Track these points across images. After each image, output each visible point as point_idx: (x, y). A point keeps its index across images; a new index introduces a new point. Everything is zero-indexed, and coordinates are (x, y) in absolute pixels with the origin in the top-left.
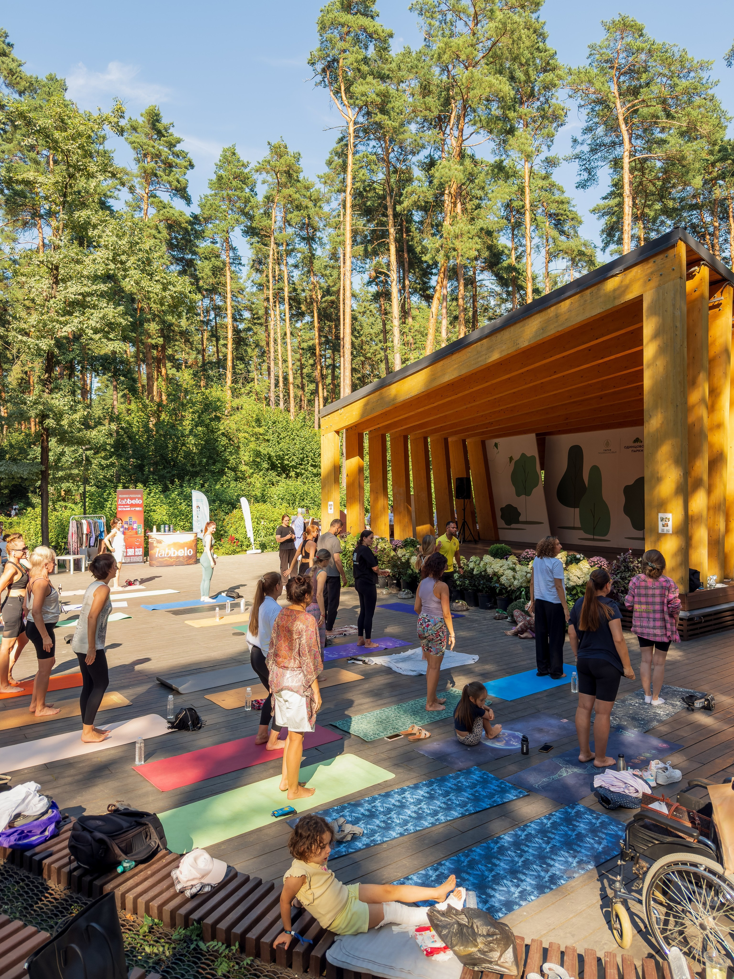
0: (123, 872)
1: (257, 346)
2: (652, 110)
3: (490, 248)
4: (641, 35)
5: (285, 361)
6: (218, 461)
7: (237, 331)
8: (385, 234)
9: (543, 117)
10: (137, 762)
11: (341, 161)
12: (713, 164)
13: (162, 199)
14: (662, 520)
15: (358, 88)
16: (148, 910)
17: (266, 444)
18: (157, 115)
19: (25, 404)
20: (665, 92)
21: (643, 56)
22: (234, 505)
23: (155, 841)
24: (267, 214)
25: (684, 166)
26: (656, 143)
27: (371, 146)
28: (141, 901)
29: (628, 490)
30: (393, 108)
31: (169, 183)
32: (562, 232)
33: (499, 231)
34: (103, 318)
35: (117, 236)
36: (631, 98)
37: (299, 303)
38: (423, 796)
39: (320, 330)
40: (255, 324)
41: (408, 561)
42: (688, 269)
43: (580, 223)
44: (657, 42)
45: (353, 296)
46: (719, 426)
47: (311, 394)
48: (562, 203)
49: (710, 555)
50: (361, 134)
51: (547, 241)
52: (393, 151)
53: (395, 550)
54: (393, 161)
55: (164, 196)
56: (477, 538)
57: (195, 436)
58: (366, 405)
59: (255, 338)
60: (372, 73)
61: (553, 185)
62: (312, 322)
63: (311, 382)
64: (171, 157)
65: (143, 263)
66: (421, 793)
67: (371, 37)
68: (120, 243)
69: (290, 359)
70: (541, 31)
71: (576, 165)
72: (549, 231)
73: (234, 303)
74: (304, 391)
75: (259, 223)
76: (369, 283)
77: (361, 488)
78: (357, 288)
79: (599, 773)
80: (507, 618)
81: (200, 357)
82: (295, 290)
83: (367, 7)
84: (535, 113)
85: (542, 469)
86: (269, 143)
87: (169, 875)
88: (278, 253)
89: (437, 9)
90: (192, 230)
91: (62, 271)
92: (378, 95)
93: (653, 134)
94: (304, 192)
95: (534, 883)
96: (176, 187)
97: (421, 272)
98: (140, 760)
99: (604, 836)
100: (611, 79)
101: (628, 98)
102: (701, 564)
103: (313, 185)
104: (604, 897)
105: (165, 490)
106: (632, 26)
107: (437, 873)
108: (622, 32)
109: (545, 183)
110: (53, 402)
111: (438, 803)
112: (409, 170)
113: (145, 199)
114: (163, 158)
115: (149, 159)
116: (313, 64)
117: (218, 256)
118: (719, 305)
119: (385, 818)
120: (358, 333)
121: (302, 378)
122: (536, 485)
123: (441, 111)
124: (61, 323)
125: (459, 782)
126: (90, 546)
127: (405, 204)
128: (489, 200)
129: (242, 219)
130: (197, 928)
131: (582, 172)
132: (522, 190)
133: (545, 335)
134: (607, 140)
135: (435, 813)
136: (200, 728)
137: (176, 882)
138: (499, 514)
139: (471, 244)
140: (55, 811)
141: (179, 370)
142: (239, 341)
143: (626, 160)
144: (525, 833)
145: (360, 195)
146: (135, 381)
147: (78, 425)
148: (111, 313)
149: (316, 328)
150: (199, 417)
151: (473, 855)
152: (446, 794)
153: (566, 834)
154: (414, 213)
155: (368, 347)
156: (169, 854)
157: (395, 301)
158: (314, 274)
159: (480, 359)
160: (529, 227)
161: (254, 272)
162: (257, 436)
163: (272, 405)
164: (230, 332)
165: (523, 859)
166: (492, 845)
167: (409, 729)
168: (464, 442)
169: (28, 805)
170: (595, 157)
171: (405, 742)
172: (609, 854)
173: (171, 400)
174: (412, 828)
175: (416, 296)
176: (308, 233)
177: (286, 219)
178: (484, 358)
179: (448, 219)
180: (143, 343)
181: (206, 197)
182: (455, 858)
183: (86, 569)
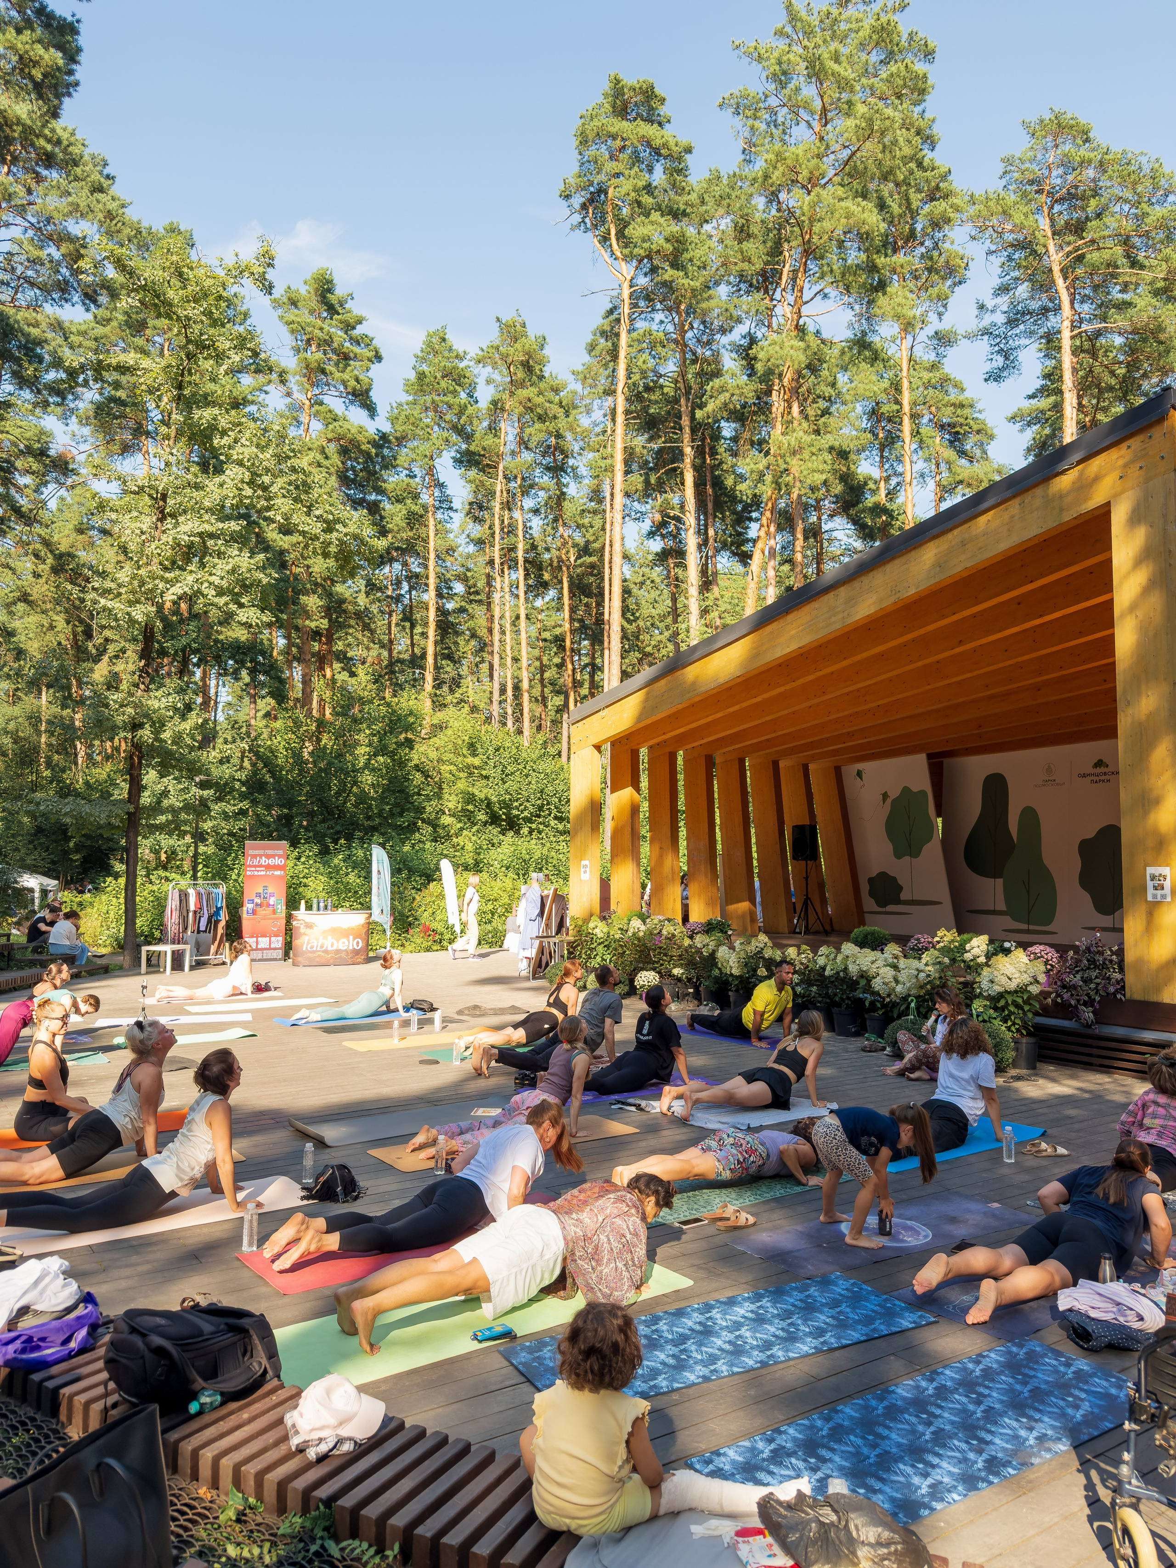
1: (474, 635)
2: (1106, 255)
3: (845, 478)
4: (1087, 140)
5: (516, 660)
6: (408, 810)
7: (442, 612)
8: (677, 455)
9: (930, 270)
11: (609, 344)
13: (332, 407)
14: (1153, 878)
15: (636, 231)
16: (237, 1480)
17: (484, 783)
18: (330, 282)
19: (107, 706)
20: (1128, 226)
21: (1091, 173)
22: (430, 876)
23: (260, 1361)
24: (494, 429)
25: (1161, 343)
26: (1114, 306)
27: (657, 320)
28: (227, 1463)
29: (1085, 847)
30: (691, 260)
31: (344, 383)
32: (962, 453)
33: (859, 452)
34: (233, 571)
35: (258, 446)
36: (1072, 238)
37: (540, 568)
38: (744, 1317)
39: (573, 610)
40: (471, 601)
41: (713, 954)
43: (992, 437)
44: (1113, 149)
45: (626, 557)
47: (557, 712)
48: (962, 406)
50: (642, 303)
51: (938, 466)
52: (692, 328)
53: (691, 937)
54: (692, 343)
55: (335, 403)
56: (828, 928)
57: (373, 770)
59: (471, 624)
60: (658, 208)
61: (945, 380)
62: (560, 599)
63: (558, 693)
64: (347, 344)
65: (297, 488)
66: (742, 1311)
67: (659, 154)
68: (261, 457)
69: (524, 663)
70: (928, 132)
71: (984, 345)
72: (941, 450)
73: (438, 569)
74: (546, 706)
75: (481, 441)
76: (651, 534)
77: (635, 836)
78: (631, 546)
80: (884, 1049)
81: (385, 654)
82: (534, 547)
83: (651, 109)
84: (918, 264)
85: (939, 815)
86: (498, 320)
87: (280, 1421)
88: (508, 491)
89: (761, 105)
90: (377, 455)
91: (170, 502)
92: (667, 240)
93: (1108, 293)
94: (551, 395)
95: (956, 1470)
96: (354, 389)
97: (734, 517)
99: (1083, 1396)
100: (1039, 210)
101: (1067, 239)
103: (565, 386)
104: (1093, 1501)
105: (325, 852)
106: (1072, 127)
107: (773, 1446)
108: (1056, 137)
109: (935, 376)
110: (149, 702)
111: (772, 1329)
112: (717, 357)
113: (306, 407)
114: (335, 345)
115: (314, 348)
116: (567, 197)
117: (416, 497)
119: (675, 1350)
120: (633, 614)
121: (543, 686)
122: (929, 839)
123: (767, 263)
124: (167, 581)
125: (809, 1296)
126: (199, 932)
127: (710, 408)
128: (844, 403)
129: (454, 438)
130: (323, 1516)
131: (994, 356)
132: (897, 387)
134: (1035, 305)
135: (767, 1346)
136: (356, 1198)
137: (291, 1433)
138: (865, 888)
139: (816, 463)
140: (90, 1307)
141: (353, 674)
142: (446, 627)
143: (1066, 334)
144: (935, 1384)
145: (639, 397)
146: (282, 681)
147: (189, 741)
148: (245, 565)
149: (566, 608)
150: (380, 741)
151: (838, 1419)
152: (786, 1315)
153: (1011, 1391)
154: (723, 424)
155: (648, 637)
156: (282, 1387)
157: (693, 559)
158: (565, 524)
159: (833, 619)
160: (909, 444)
161: (471, 522)
162: (469, 770)
163: (495, 724)
164: (432, 614)
165: (932, 1429)
166: (874, 1403)
167: (718, 1212)
168: (806, 768)
169: (42, 1293)
170: (1014, 331)
171: (712, 1230)
172: (1096, 1427)
173: (336, 714)
174: (724, 1368)
175: (726, 554)
176: (555, 460)
177: (521, 438)
178: (840, 616)
179: (779, 426)
180: (297, 629)
181: (400, 405)
182: (806, 1422)
183: (192, 968)
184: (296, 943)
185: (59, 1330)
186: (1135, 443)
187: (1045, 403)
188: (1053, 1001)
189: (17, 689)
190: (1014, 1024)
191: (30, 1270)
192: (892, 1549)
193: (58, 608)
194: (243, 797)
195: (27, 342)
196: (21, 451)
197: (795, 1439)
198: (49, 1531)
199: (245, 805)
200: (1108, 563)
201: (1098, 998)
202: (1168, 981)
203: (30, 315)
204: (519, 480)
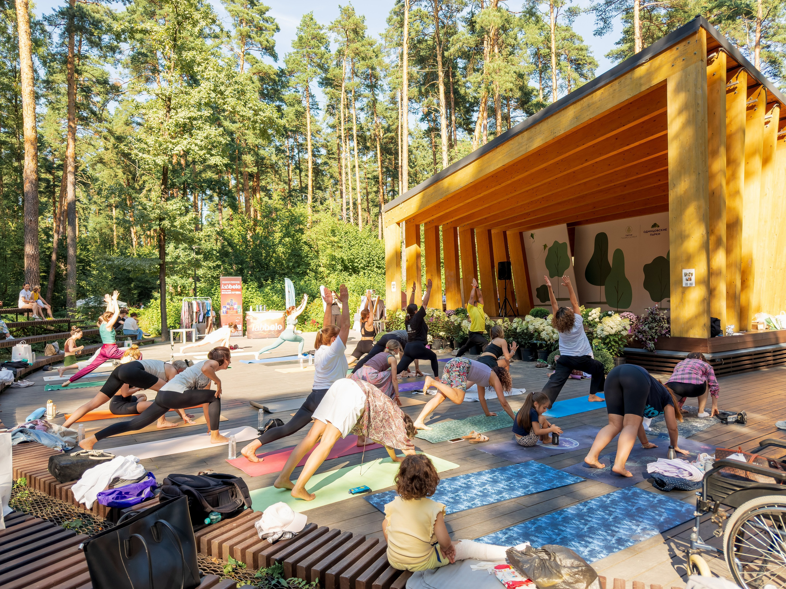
0: (210, 524)
1: (332, 176)
3: (522, 88)
5: (354, 189)
6: (302, 265)
7: (315, 164)
8: (434, 75)
10: (230, 457)
11: (399, 18)
12: (710, 11)
13: (255, 56)
14: (686, 275)
16: (232, 553)
17: (340, 249)
19: (146, 209)
22: (315, 296)
23: (240, 499)
24: (339, 66)
25: (685, 12)
27: (423, 5)
28: (226, 546)
29: (647, 269)
31: (261, 43)
32: (581, 75)
33: (529, 75)
34: (206, 138)
35: (217, 71)
37: (365, 140)
38: (487, 480)
39: (383, 162)
40: (330, 158)
41: (459, 325)
42: (708, 55)
43: (597, 66)
45: (410, 134)
46: (737, 193)
47: (375, 216)
48: (582, 50)
49: (728, 307)
51: (569, 81)
52: (442, 9)
53: (449, 317)
54: (442, 17)
55: (256, 53)
56: (516, 313)
57: (283, 245)
58: (423, 197)
59: (330, 170)
61: (573, 36)
62: (376, 156)
63: (376, 206)
64: (261, 22)
65: (238, 92)
66: (486, 477)
68: (219, 76)
69: (358, 189)
71: (593, 16)
72: (571, 73)
73: (312, 141)
74: (370, 213)
75: (333, 72)
76: (422, 120)
77: (418, 269)
78: (412, 128)
79: (652, 461)
80: (547, 366)
81: (287, 187)
82: (361, 128)
85: (573, 256)
86: (340, 7)
87: (253, 526)
88: (347, 99)
90: (279, 81)
91: (173, 102)
94: (369, 47)
95: (602, 544)
96: (266, 46)
97: (465, 110)
98: (233, 455)
99: (663, 510)
102: (720, 314)
103: (376, 42)
104: (673, 556)
105: (261, 286)
107: (507, 536)
109: (568, 35)
110: (167, 207)
111: (502, 485)
112: (455, 25)
113: (241, 56)
114: (255, 23)
115: (244, 24)
117: (299, 102)
118: (735, 89)
119: (453, 495)
120: (414, 164)
121: (368, 203)
122: (568, 267)
124: (173, 144)
125: (519, 471)
126: (199, 322)
127: (452, 50)
128: (521, 49)
129: (319, 71)
130: (278, 568)
131: (599, 22)
132: (548, 40)
133: (578, 123)
135: (500, 492)
137: (259, 531)
138: (535, 293)
139: (508, 77)
140: (151, 478)
141: (270, 198)
142: (317, 172)
143: (637, 8)
144: (587, 507)
145: (415, 47)
146: (235, 199)
147: (188, 227)
148: (213, 133)
149: (379, 160)
150: (286, 230)
151: (539, 523)
152: (509, 479)
153: (626, 509)
154: (459, 60)
155: (421, 175)
156: (252, 512)
157: (444, 133)
158: (377, 116)
159: (521, 149)
160: (554, 70)
161: (328, 115)
162: (332, 243)
163: (345, 221)
164: (310, 165)
165: (587, 526)
166: (556, 516)
167: (469, 435)
168: (505, 233)
169: (126, 470)
170: (609, 8)
171: (466, 444)
172: (672, 524)
173: (264, 217)
174: (479, 503)
175: (460, 130)
176: (371, 82)
177: (353, 71)
178: (525, 147)
179: (488, 58)
180: (241, 173)
181: (290, 54)
182: (523, 525)
183: (196, 340)
184: (248, 327)
185: (136, 488)
186: (681, 46)
187: (625, 47)
188: (634, 340)
189: (100, 210)
190: (614, 351)
191: (119, 460)
192: (580, 569)
193: (119, 166)
194: (218, 258)
195: (94, 21)
196: (94, 82)
197: (517, 533)
198: (130, 554)
199: (219, 263)
200: (665, 114)
201: (656, 337)
202: (691, 327)
203: (95, 7)
204: (353, 93)
